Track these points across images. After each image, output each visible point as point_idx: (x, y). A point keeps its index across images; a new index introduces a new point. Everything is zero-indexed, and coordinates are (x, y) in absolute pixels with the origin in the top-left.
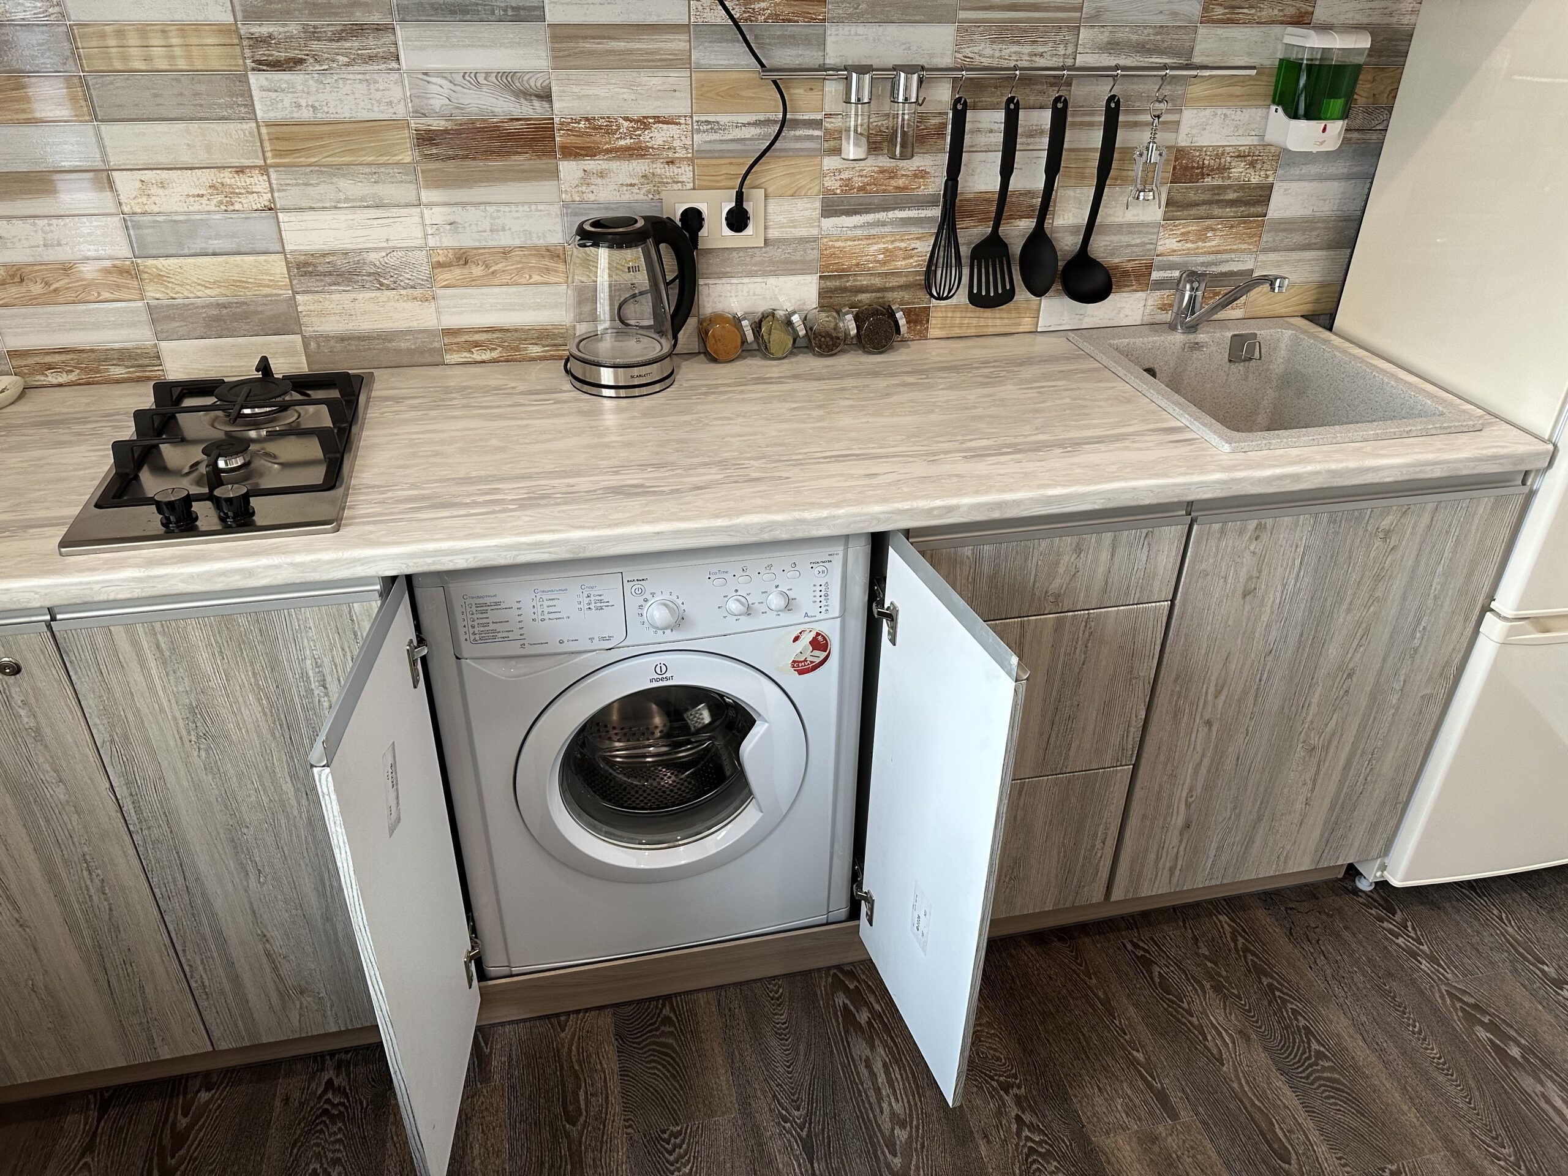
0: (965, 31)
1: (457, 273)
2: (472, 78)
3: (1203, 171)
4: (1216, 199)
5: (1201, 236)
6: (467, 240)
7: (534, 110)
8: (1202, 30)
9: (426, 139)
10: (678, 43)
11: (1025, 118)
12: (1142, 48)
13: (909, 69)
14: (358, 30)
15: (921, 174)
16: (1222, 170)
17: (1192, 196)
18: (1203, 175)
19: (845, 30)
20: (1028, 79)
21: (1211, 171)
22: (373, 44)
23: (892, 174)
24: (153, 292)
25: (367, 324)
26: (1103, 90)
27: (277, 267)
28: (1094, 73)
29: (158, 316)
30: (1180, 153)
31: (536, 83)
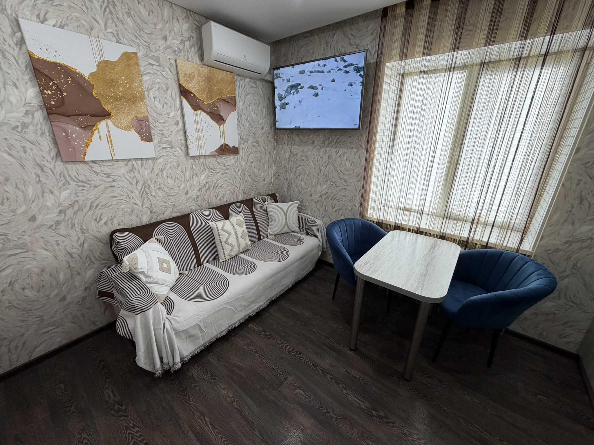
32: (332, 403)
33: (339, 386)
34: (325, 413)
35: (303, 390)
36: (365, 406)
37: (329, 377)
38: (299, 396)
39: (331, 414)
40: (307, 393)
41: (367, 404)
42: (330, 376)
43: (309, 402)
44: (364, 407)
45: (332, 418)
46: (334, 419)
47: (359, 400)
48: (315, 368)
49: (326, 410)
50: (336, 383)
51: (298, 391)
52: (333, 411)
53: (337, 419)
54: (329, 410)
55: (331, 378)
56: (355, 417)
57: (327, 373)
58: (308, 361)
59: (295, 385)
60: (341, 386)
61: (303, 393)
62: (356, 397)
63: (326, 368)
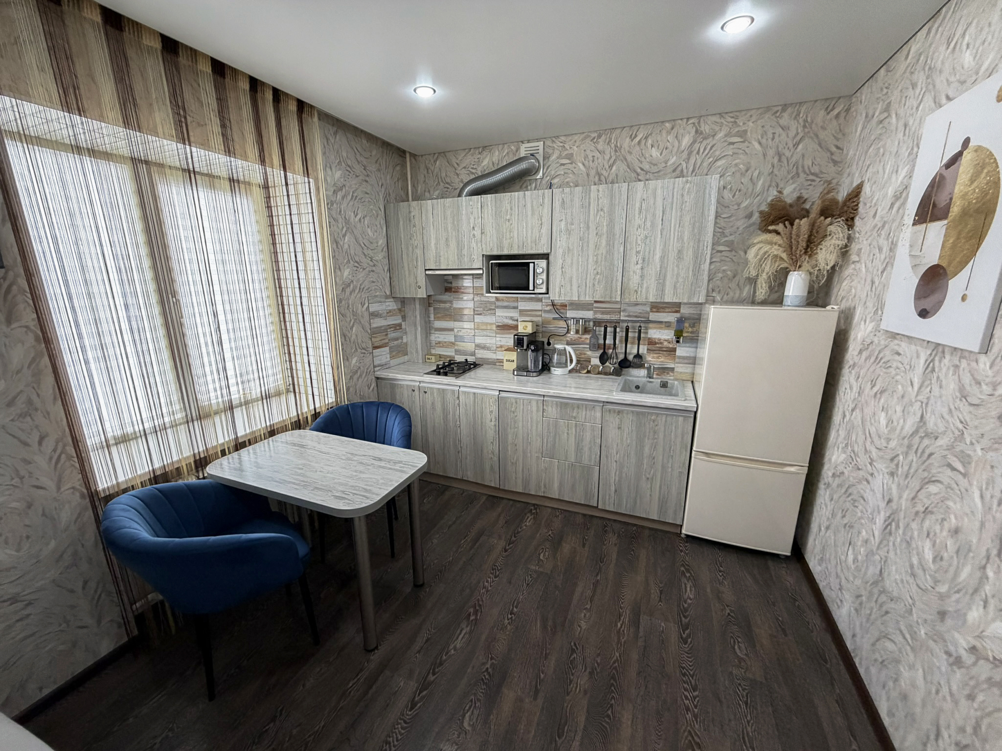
0: (595, 312)
1: (500, 349)
2: (506, 317)
3: (656, 343)
4: (661, 350)
5: (658, 358)
6: (502, 344)
7: (515, 323)
8: (651, 314)
9: (498, 326)
10: (540, 313)
11: (608, 329)
12: (636, 317)
13: (582, 319)
14: (490, 309)
15: (586, 338)
16: (661, 343)
17: (654, 349)
18: (656, 344)
19: (571, 311)
20: (610, 322)
21: (658, 343)
22: (493, 312)
23: (581, 338)
24: (456, 347)
25: (484, 356)
26: (625, 325)
27: (473, 345)
28: (624, 321)
29: (456, 351)
30: (649, 339)
31: (516, 318)
32: (473, 667)
33: (445, 661)
34: (489, 674)
35: (464, 716)
36: (467, 626)
37: (431, 678)
38: (474, 720)
39: (488, 666)
40: (467, 708)
41: (463, 625)
42: (431, 675)
43: (479, 700)
44: (468, 628)
45: (492, 664)
46: (494, 661)
47: (460, 634)
48: (419, 705)
49: (485, 674)
50: (441, 664)
51: (466, 724)
52: (484, 664)
53: (492, 659)
54: (484, 670)
55: (434, 674)
56: (484, 637)
57: (425, 680)
58: (405, 722)
59: (456, 733)
60: (444, 657)
61: (467, 715)
62: (457, 638)
63: (416, 685)
